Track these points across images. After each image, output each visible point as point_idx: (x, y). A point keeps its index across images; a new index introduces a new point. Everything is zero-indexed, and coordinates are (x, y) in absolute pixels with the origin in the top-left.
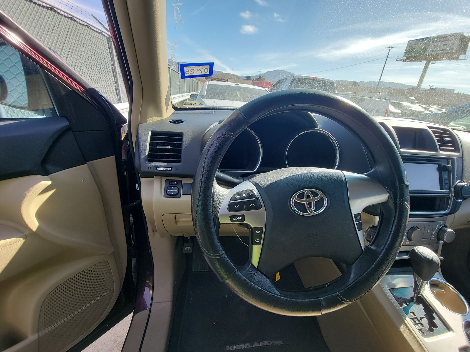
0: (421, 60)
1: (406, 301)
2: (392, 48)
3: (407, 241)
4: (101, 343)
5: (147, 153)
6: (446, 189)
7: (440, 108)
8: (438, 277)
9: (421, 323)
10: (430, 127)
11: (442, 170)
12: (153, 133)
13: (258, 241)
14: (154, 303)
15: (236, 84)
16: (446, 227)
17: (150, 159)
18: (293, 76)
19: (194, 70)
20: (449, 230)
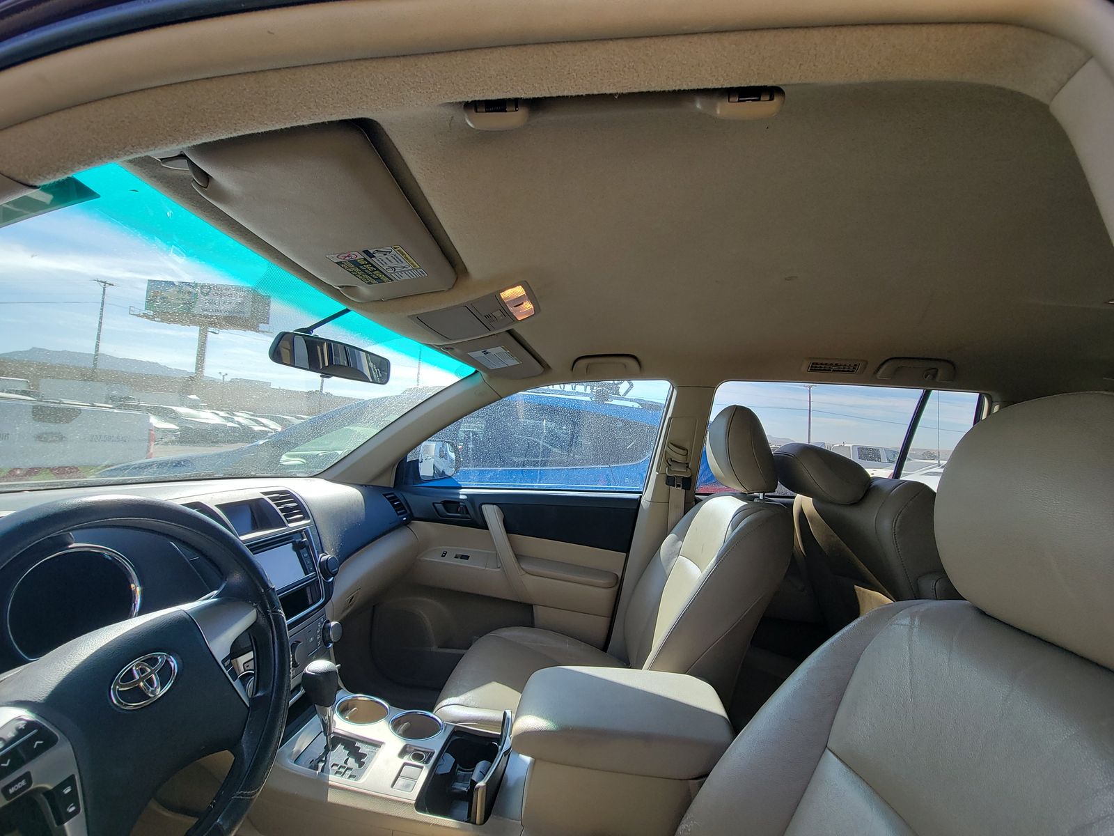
0: (187, 323)
2: (109, 284)
6: (311, 572)
7: (252, 415)
8: (343, 696)
9: (348, 769)
10: (265, 493)
11: (298, 547)
13: (73, 808)
16: (328, 622)
20: (333, 624)
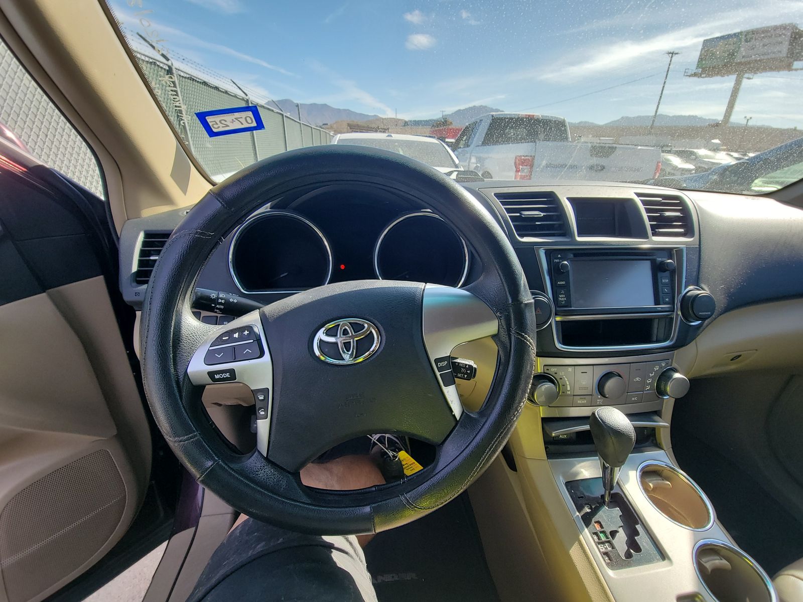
0: (729, 73)
1: (590, 501)
2: (676, 54)
3: (599, 399)
4: (144, 580)
5: (135, 268)
6: (664, 304)
9: (610, 543)
10: (639, 195)
11: (658, 269)
12: (148, 235)
14: (204, 516)
15: (388, 136)
16: (672, 370)
17: (140, 279)
18: (493, 116)
19: (226, 121)
20: (677, 375)
